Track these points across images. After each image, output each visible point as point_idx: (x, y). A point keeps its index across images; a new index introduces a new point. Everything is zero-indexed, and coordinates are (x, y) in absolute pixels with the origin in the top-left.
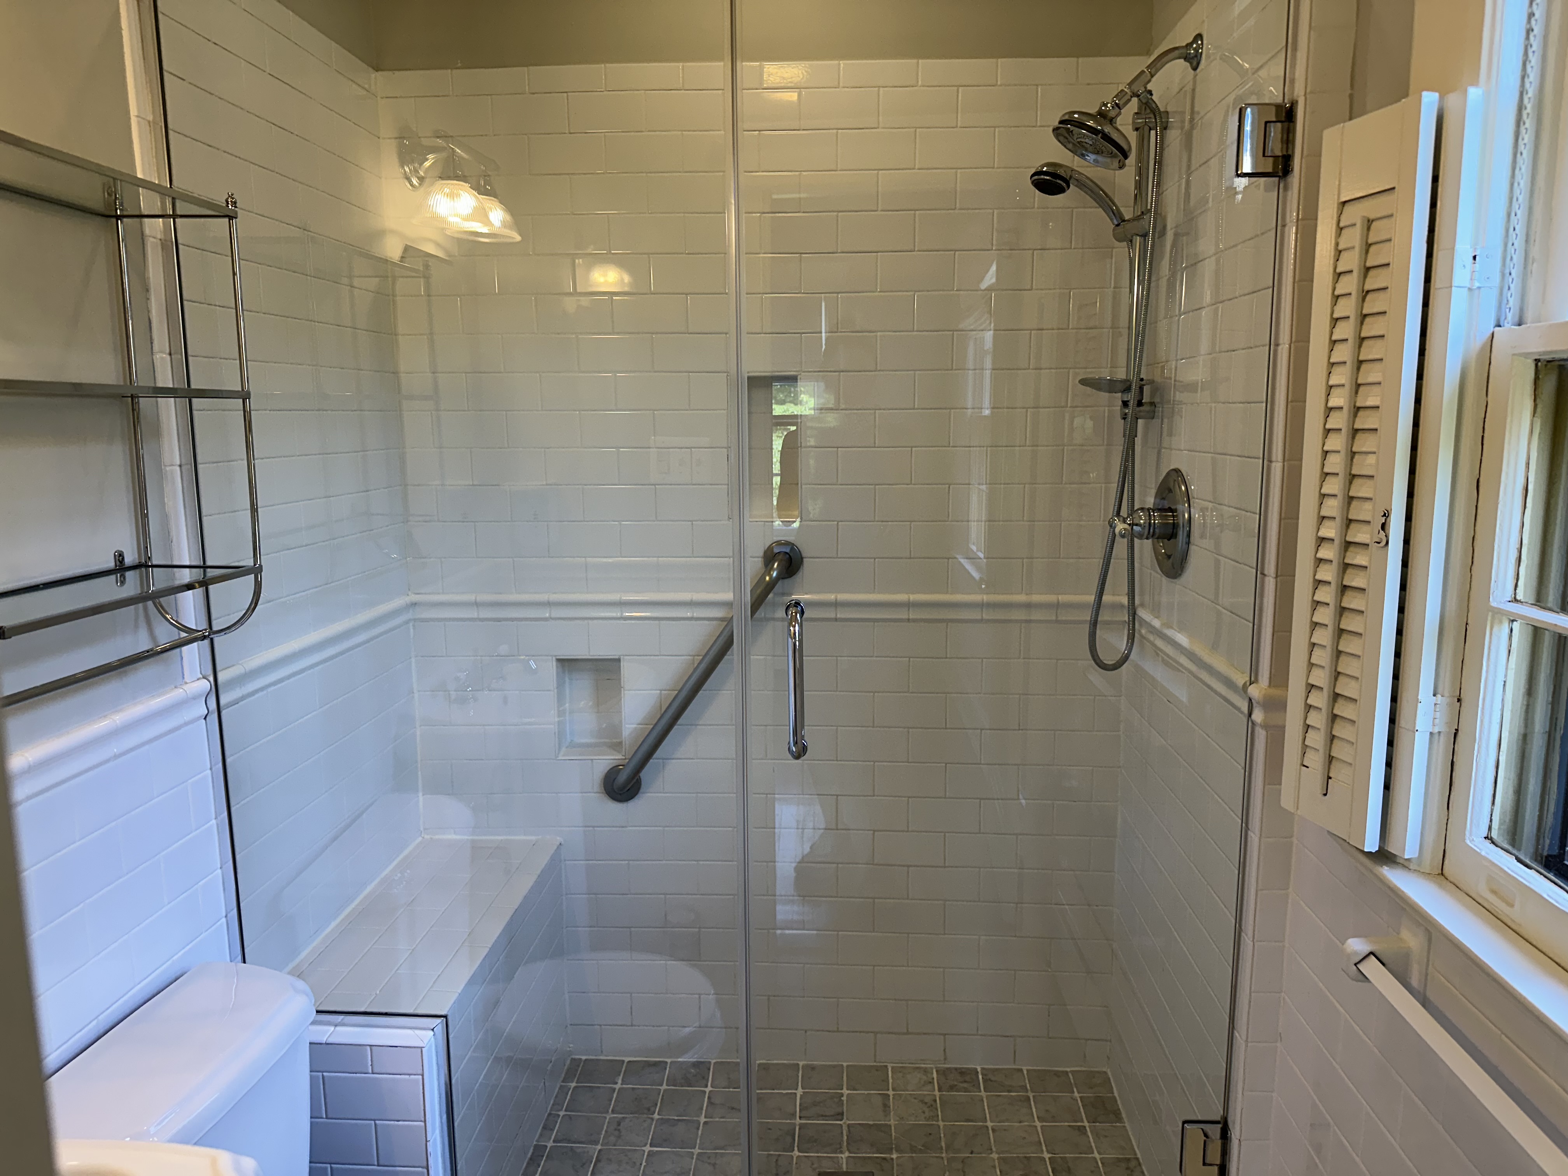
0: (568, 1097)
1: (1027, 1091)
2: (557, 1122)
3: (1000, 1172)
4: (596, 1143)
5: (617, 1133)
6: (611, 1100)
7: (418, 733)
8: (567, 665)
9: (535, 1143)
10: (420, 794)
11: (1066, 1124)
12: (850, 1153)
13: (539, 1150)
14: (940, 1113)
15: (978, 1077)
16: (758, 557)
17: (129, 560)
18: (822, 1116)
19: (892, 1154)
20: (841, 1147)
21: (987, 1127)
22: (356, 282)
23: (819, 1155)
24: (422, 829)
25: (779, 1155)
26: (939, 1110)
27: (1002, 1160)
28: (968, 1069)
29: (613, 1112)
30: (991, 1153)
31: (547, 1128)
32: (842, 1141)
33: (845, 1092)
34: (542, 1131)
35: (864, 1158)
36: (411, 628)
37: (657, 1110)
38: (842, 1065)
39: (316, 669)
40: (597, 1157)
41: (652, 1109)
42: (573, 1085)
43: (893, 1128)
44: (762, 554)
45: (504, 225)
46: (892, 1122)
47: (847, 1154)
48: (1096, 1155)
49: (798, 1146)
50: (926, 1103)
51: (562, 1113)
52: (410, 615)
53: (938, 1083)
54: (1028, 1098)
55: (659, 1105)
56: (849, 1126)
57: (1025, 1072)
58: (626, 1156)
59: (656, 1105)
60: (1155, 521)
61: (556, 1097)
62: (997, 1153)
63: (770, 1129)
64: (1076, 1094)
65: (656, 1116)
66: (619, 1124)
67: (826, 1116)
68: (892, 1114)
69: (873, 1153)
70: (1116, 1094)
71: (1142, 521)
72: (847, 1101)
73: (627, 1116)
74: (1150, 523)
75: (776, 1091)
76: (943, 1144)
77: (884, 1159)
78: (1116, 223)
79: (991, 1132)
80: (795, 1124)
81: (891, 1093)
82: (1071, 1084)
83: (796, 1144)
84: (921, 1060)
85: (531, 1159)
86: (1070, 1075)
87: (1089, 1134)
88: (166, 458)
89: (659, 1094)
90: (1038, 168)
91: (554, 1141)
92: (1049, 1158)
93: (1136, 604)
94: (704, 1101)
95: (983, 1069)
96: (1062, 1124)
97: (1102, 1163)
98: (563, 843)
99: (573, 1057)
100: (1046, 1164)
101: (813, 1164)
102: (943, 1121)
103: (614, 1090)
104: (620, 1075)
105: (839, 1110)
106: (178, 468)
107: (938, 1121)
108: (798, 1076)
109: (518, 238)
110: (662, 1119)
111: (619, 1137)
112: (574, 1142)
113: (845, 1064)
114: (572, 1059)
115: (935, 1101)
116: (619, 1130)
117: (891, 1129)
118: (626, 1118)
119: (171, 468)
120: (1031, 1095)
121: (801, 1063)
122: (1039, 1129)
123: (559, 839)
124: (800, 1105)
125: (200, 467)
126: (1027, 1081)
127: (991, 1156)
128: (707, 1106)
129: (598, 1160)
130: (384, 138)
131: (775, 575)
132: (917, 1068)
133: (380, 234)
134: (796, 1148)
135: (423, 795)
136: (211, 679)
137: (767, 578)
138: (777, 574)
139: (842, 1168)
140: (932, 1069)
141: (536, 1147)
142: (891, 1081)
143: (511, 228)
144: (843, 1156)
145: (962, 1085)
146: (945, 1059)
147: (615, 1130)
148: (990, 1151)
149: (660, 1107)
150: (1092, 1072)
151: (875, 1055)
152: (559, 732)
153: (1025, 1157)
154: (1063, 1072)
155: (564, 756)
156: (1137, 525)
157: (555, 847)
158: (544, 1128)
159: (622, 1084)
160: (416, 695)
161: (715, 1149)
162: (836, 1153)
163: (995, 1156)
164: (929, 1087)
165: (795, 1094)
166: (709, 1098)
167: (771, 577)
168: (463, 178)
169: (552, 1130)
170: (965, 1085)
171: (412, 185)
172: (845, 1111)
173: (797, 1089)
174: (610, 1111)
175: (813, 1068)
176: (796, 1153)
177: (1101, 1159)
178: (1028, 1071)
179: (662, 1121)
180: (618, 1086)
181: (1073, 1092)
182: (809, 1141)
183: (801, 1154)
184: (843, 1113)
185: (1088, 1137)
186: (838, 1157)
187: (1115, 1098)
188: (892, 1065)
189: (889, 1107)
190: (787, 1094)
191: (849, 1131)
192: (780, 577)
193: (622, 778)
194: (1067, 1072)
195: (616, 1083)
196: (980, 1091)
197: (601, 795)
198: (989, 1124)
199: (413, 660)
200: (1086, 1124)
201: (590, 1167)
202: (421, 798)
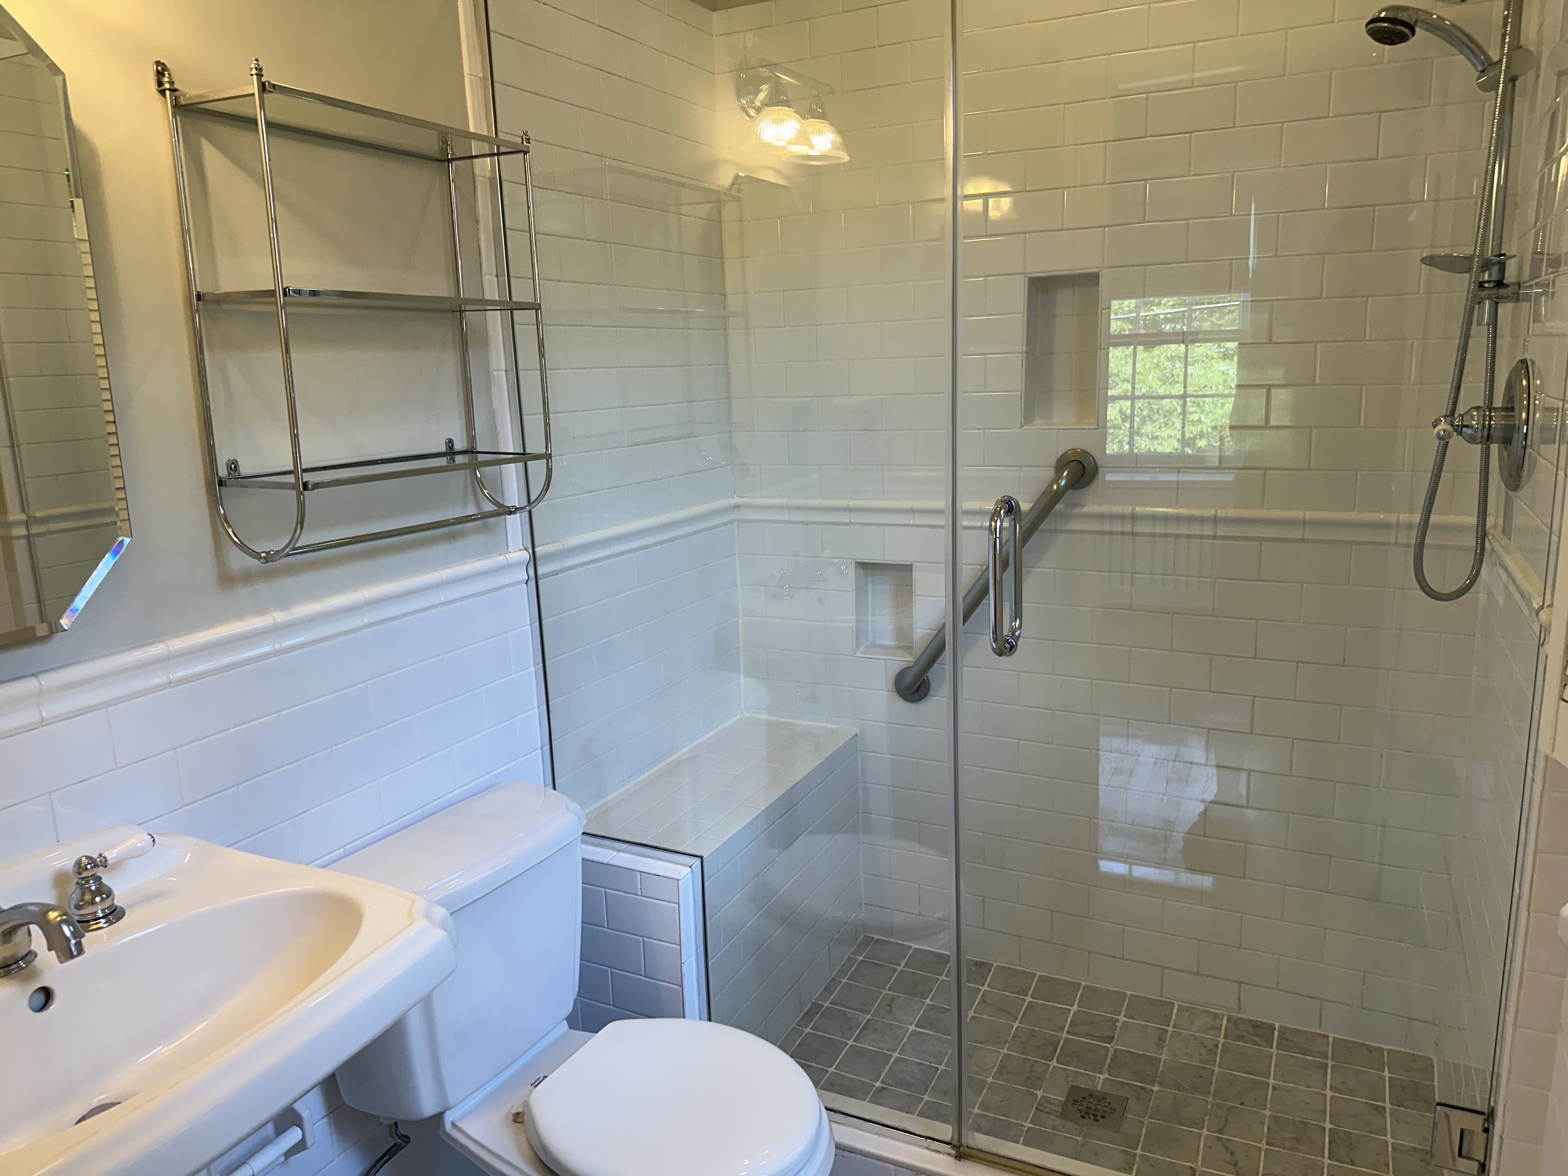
0: (853, 968)
1: (1327, 1058)
2: (837, 987)
3: (1268, 1129)
4: (867, 1012)
5: (888, 1008)
6: (890, 978)
7: (741, 622)
8: (867, 568)
9: (813, 1000)
10: (742, 677)
11: (1364, 1100)
12: (1110, 1075)
13: (816, 1007)
14: (1218, 1060)
15: (1273, 1033)
16: (1050, 466)
17: (458, 446)
18: (1091, 1035)
19: (1154, 1086)
20: (1101, 1068)
21: (1268, 1084)
22: (684, 209)
23: (1078, 1070)
24: (743, 707)
25: (1036, 1061)
26: (1219, 1056)
27: (1275, 1119)
28: (1265, 1023)
29: (890, 989)
30: (1265, 1109)
31: (828, 990)
32: (1105, 1062)
33: (1122, 1018)
34: (822, 992)
35: (1122, 1083)
36: (736, 527)
37: (931, 995)
38: (1126, 993)
39: (636, 553)
40: (865, 1024)
41: (926, 995)
42: (861, 958)
43: (1162, 1063)
44: (1054, 463)
45: (834, 146)
46: (1163, 1057)
47: (1106, 1076)
48: (1389, 1138)
49: (1058, 1058)
50: (1206, 1047)
51: (844, 981)
52: (734, 516)
53: (1225, 1030)
54: (1327, 1065)
55: (934, 991)
56: (1116, 1050)
57: (1331, 1040)
58: (891, 1029)
59: (931, 991)
60: (1490, 421)
61: (843, 965)
62: (1270, 1110)
63: (1034, 1036)
64: (1386, 1073)
65: (928, 1001)
66: (892, 1000)
67: (1095, 1036)
68: (1165, 1049)
69: (1134, 1081)
70: (1436, 1084)
71: (1474, 423)
72: (1121, 1027)
73: (902, 995)
74: (1484, 425)
75: (1050, 1003)
76: (1212, 1089)
77: (1144, 1089)
78: (1480, 68)
79: (1270, 1089)
80: (1061, 1038)
81: (1170, 1029)
82: (1384, 1062)
83: (1056, 1055)
84: (1213, 1004)
85: (807, 1013)
86: (1385, 1053)
87: (1388, 1116)
88: (493, 364)
89: (936, 983)
90: (1375, 15)
91: (831, 1003)
92: (1330, 1129)
93: (1487, 526)
94: (977, 997)
95: (1281, 1027)
96: (1359, 1099)
97: (1392, 1148)
98: (859, 734)
99: (867, 935)
100: (1325, 1134)
101: (1068, 1077)
102: (1219, 1067)
103: (896, 970)
104: (904, 958)
105: (1110, 1034)
106: (504, 373)
107: (1214, 1065)
108: (1077, 995)
109: (847, 158)
110: (933, 1005)
111: (889, 1012)
112: (848, 1008)
113: (1129, 993)
114: (866, 936)
115: (1217, 1046)
116: (890, 1006)
117: (1160, 1063)
118: (900, 997)
119: (498, 372)
120: (1330, 1063)
121: (1083, 983)
122: (1328, 1098)
123: (856, 730)
124: (1071, 1021)
125: (521, 373)
126: (1330, 1049)
127: (1263, 1112)
128: (979, 1003)
129: (864, 1028)
130: (719, 74)
131: (1063, 483)
132: (1208, 1011)
133: (713, 165)
134: (1055, 1059)
135: (744, 678)
136: (530, 551)
137: (1055, 487)
138: (1065, 484)
139: (1096, 1086)
140: (1223, 1015)
141: (814, 1004)
142: (1174, 1017)
143: (838, 148)
144: (1100, 1076)
145: (1252, 1037)
146: (1239, 1008)
147: (888, 1005)
148: (1263, 1108)
149: (934, 994)
150: (1413, 1055)
151: (1162, 991)
152: (857, 629)
153: (1302, 1122)
154: (1378, 1048)
155: (862, 653)
156: (1467, 426)
157: (850, 737)
158: (825, 990)
159: (904, 967)
160: (739, 587)
161: (975, 1043)
162: (1095, 1072)
163: (1267, 1113)
164: (1216, 1032)
165: (1070, 1010)
166: (983, 996)
167: (1058, 485)
168: (787, 104)
169: (832, 993)
170: (1255, 1038)
171: (749, 116)
172: (1116, 1036)
173: (1072, 1006)
174: (887, 987)
175: (1095, 990)
176: (1054, 1063)
177: (1393, 1144)
178: (1334, 1038)
179: (932, 1008)
180: (899, 968)
181: (1384, 1071)
182: (1071, 1055)
183: (1058, 1065)
184: (1114, 1037)
185: (1386, 1119)
186: (1096, 1076)
187: (1434, 1086)
188: (1180, 1003)
189: (1165, 1042)
190: (1061, 1008)
191: (1115, 1055)
192: (1068, 486)
193: (909, 678)
194: (1382, 1050)
195: (899, 965)
196: (1272, 1047)
197: (893, 694)
198: (1271, 1081)
199: (737, 556)
200: (1388, 1105)
201: (856, 1031)
202: (742, 680)
